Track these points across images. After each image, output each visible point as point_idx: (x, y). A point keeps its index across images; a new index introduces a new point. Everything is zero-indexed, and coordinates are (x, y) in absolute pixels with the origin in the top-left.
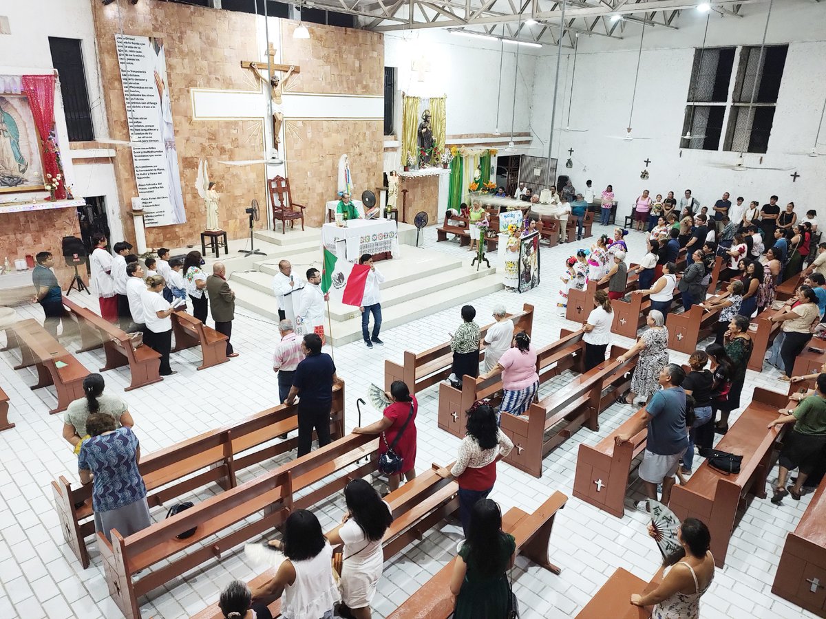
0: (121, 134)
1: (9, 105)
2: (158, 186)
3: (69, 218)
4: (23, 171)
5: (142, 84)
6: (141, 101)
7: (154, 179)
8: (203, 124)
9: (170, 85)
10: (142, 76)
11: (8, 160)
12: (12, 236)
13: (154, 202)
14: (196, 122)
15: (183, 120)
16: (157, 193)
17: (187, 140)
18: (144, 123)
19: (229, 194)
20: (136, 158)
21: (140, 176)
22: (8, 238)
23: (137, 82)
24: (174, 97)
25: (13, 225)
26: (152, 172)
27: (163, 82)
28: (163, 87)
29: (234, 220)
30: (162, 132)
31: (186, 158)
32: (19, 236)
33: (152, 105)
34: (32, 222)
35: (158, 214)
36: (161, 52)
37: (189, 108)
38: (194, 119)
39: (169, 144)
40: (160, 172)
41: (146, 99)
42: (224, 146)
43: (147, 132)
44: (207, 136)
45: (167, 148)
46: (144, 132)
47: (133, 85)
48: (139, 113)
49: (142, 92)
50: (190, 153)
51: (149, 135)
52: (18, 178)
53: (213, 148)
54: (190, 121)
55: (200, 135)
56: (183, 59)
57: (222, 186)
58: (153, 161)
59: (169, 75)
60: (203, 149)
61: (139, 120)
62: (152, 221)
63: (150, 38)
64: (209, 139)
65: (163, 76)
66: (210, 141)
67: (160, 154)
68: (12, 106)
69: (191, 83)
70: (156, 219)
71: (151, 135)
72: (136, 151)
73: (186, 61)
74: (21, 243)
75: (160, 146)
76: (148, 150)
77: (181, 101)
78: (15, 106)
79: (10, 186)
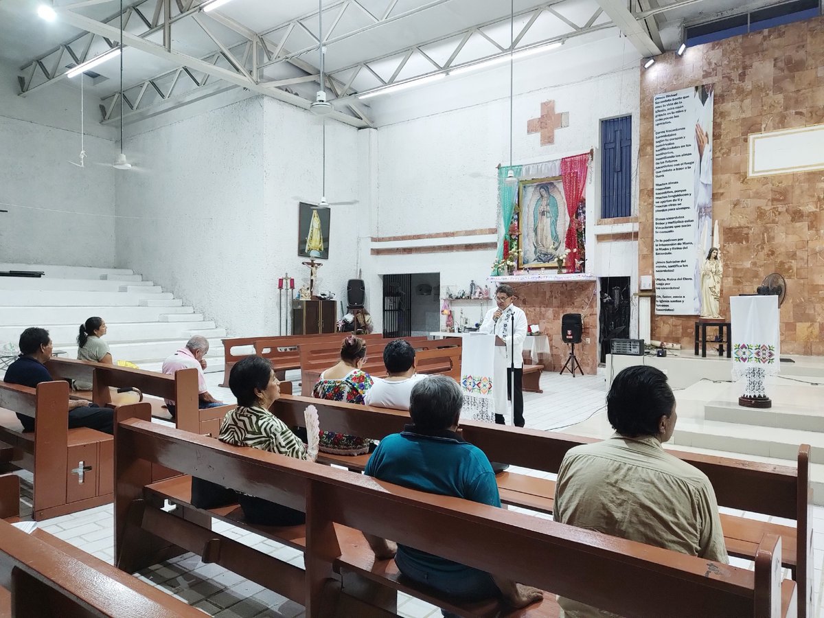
0: (646, 204)
1: (555, 189)
2: (680, 264)
3: (588, 297)
4: (556, 249)
5: (677, 143)
6: (673, 163)
7: (677, 255)
8: (765, 180)
9: (716, 136)
10: (679, 134)
11: (546, 239)
12: (538, 309)
13: (673, 284)
14: (753, 179)
15: (733, 178)
16: (679, 272)
17: (735, 205)
18: (674, 188)
19: (802, 281)
20: (658, 230)
21: (659, 252)
22: (534, 310)
23: (672, 142)
24: (723, 151)
25: (539, 299)
26: (675, 246)
27: (707, 136)
28: (705, 141)
29: (809, 324)
30: (696, 198)
31: (731, 229)
32: (543, 309)
33: (687, 166)
34: (555, 298)
35: (675, 299)
36: (710, 101)
37: (746, 161)
38: (751, 175)
39: (702, 211)
40: (685, 246)
41: (680, 160)
42: (800, 208)
43: (676, 198)
44: (770, 196)
45: (700, 217)
46: (672, 199)
47: (666, 147)
48: (669, 177)
49: (676, 152)
50: (737, 221)
51: (677, 202)
52: (551, 255)
53: (780, 213)
54: (743, 178)
55: (758, 195)
56: (742, 101)
57: (790, 268)
58: (678, 233)
59: (716, 125)
60: (761, 214)
61: (667, 186)
62: (667, 308)
63: (697, 88)
64: (773, 200)
65: (708, 128)
66: (775, 203)
67: (689, 223)
68: (558, 189)
69: (752, 127)
70: (671, 306)
71: (679, 202)
72: (658, 222)
73: (747, 101)
74: (542, 316)
75: (692, 214)
76: (674, 220)
77: (732, 155)
78: (560, 189)
79: (544, 262)
